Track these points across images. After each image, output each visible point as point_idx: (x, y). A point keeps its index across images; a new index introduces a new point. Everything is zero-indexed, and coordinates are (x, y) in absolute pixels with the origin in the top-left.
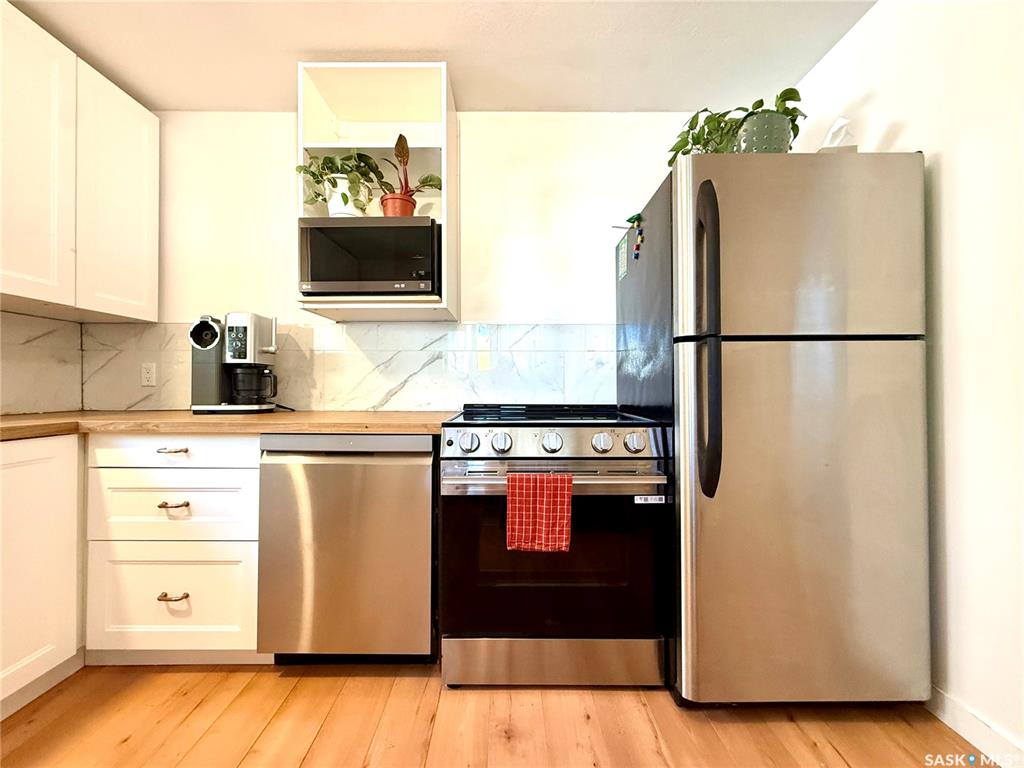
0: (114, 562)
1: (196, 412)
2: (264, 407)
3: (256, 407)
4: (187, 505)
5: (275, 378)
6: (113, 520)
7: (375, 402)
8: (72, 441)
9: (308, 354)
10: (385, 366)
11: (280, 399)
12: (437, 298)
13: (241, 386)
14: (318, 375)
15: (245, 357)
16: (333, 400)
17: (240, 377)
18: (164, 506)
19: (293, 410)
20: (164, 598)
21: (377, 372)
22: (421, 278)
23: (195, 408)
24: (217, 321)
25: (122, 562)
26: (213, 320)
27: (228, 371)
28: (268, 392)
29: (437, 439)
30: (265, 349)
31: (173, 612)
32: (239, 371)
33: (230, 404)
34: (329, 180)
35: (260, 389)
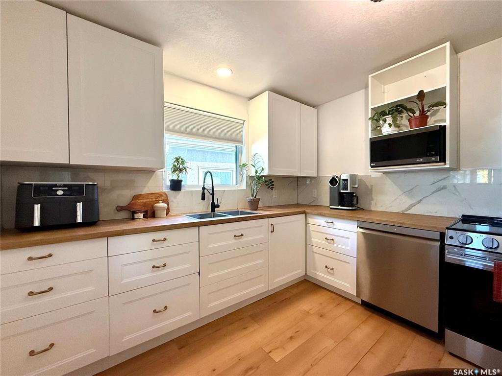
0: (313, 252)
1: (331, 208)
2: (354, 208)
3: (351, 208)
4: (333, 240)
5: (358, 197)
6: (313, 239)
7: (403, 209)
8: (304, 215)
9: (370, 187)
10: (409, 192)
11: (359, 205)
12: (442, 164)
13: (345, 200)
14: (374, 196)
15: (347, 190)
16: (382, 206)
17: (345, 197)
18: (326, 239)
19: (364, 209)
20: (326, 267)
21: (403, 196)
22: (432, 155)
23: (331, 207)
24: (337, 177)
25: (316, 253)
26: (336, 177)
27: (341, 194)
28: (355, 202)
29: (442, 235)
30: (354, 186)
31: (329, 272)
32: (345, 195)
33: (342, 206)
34: (383, 120)
35: (352, 201)
